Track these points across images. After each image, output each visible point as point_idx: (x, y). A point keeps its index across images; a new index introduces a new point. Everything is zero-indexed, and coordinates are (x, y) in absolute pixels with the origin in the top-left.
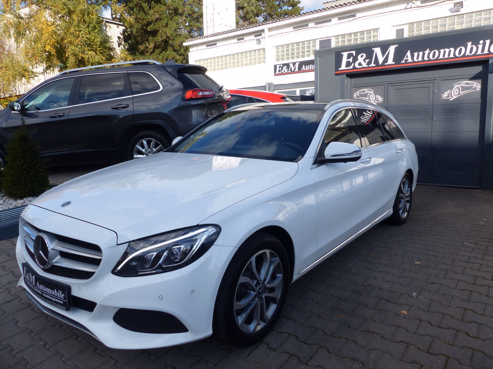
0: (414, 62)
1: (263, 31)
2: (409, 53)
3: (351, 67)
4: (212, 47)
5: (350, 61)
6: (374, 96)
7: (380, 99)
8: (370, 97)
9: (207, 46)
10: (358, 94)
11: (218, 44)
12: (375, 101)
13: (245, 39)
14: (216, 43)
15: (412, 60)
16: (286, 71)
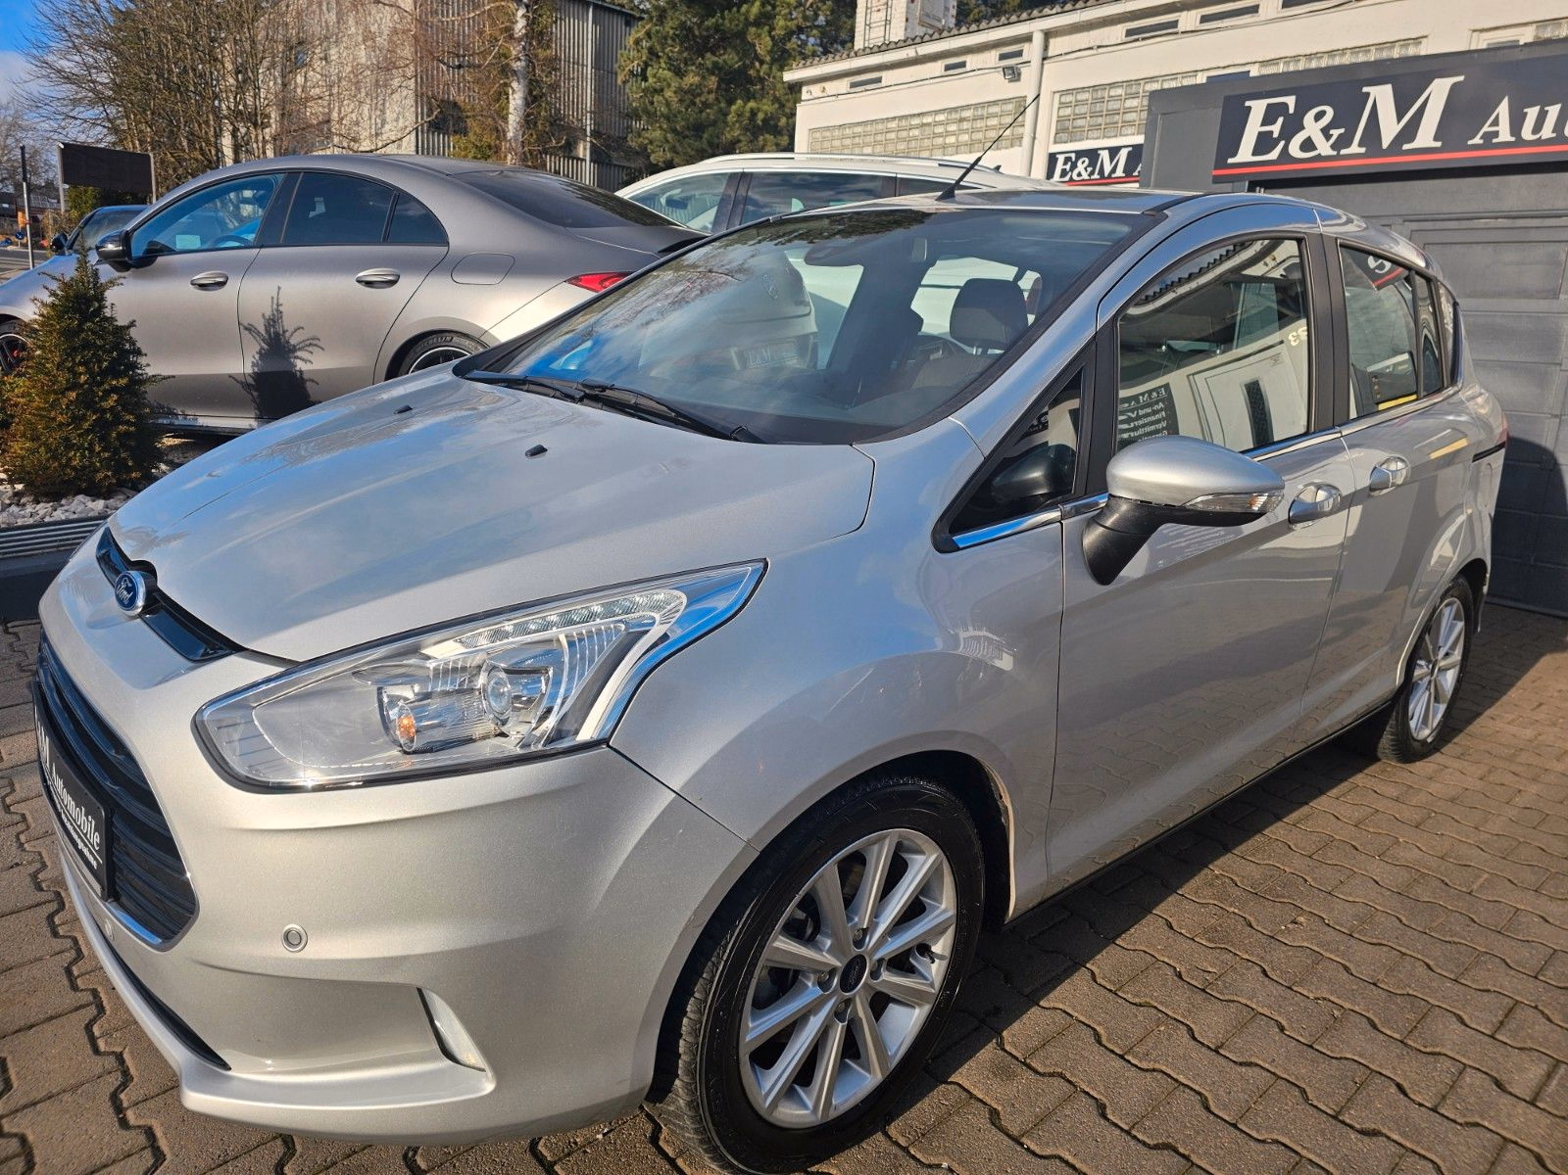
0: (1520, 142)
1: (1028, 38)
2: (1503, 109)
3: (1274, 155)
4: (868, 87)
5: (1272, 132)
9: (853, 85)
11: (888, 77)
13: (968, 64)
14: (881, 78)
15: (1512, 135)
16: (1085, 176)
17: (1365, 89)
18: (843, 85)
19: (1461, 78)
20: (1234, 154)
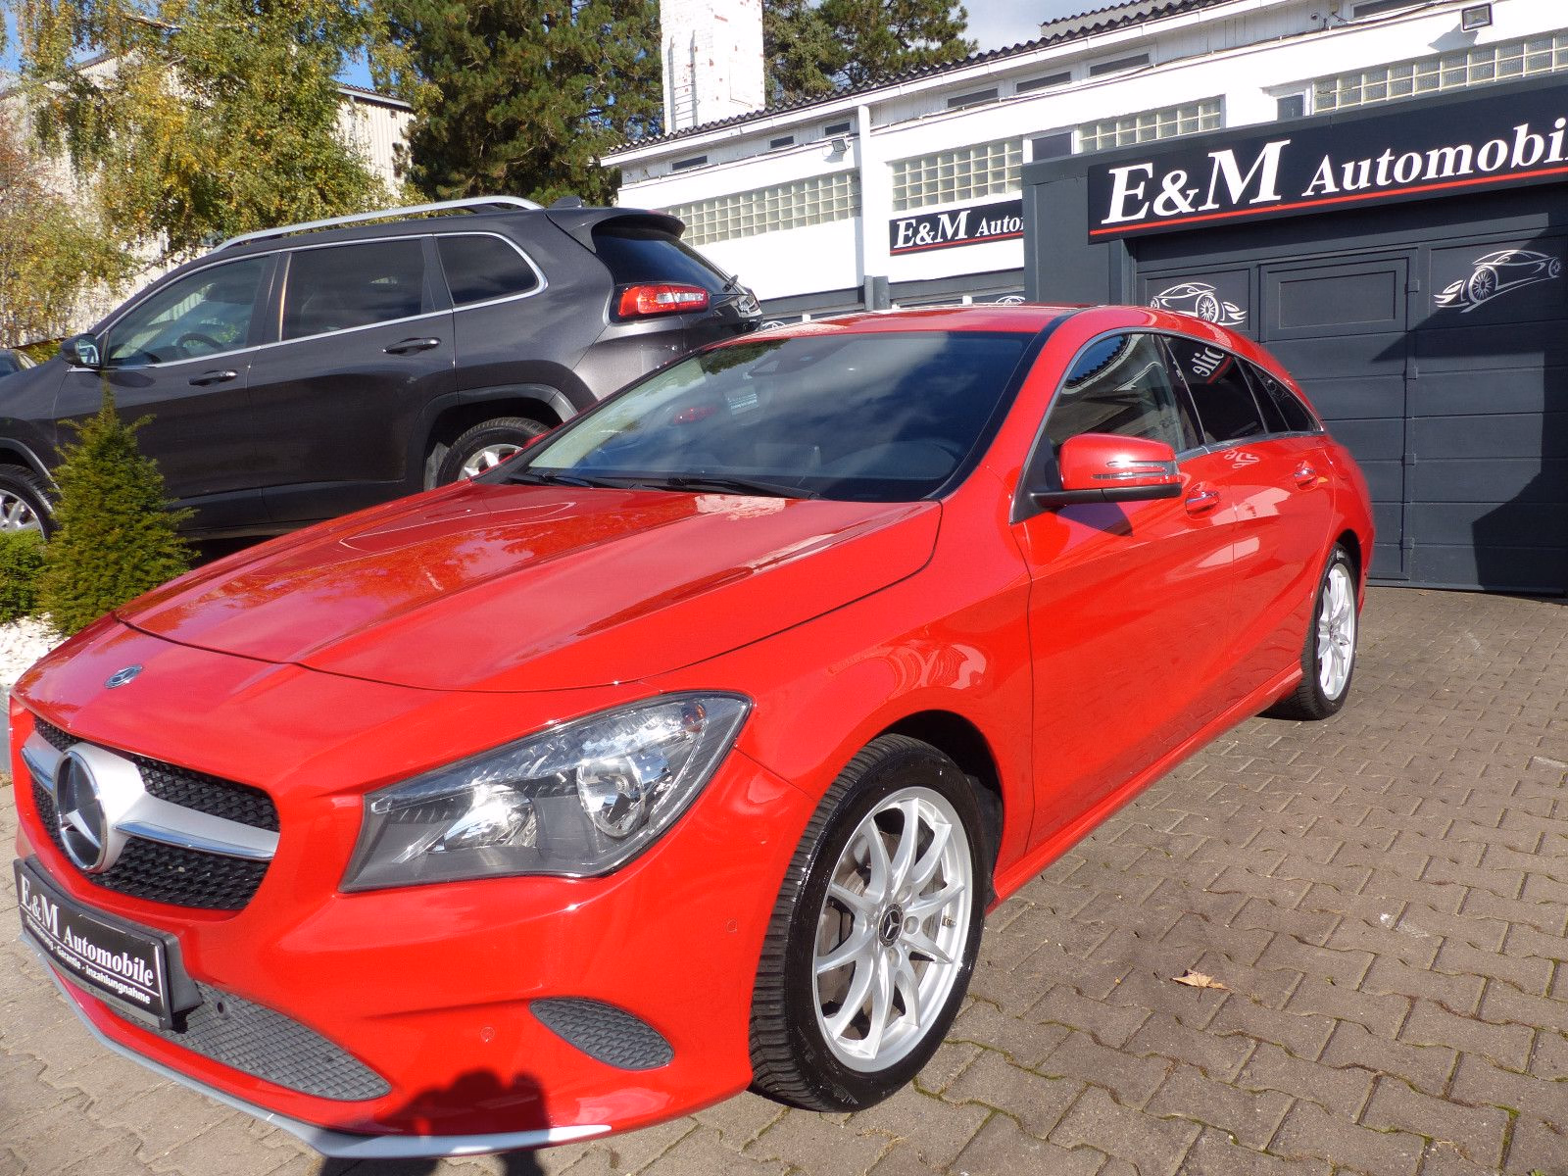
0: (1343, 192)
1: (853, 112)
2: (1326, 166)
3: (1141, 215)
4: (694, 168)
5: (1136, 195)
6: (1217, 307)
7: (1236, 314)
8: (1204, 310)
9: (677, 166)
10: (1163, 302)
11: (711, 159)
13: (795, 140)
14: (706, 157)
15: (1336, 186)
16: (929, 240)
17: (1210, 155)
18: (667, 167)
19: (1288, 142)
20: (1107, 216)
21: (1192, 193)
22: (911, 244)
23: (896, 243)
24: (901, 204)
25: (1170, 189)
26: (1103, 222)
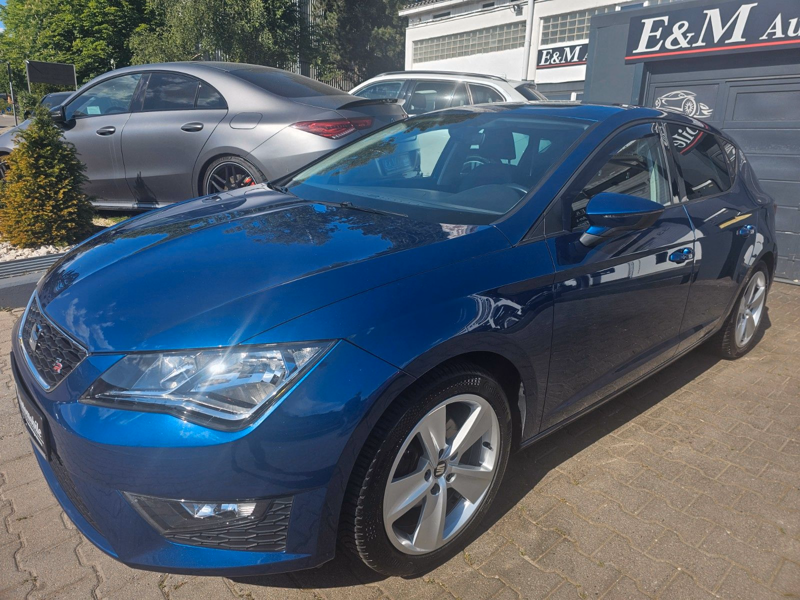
0: (787, 38)
3: (657, 48)
4: (443, 18)
5: (656, 36)
6: (695, 106)
7: (706, 111)
8: (687, 107)
9: (435, 17)
10: (663, 101)
11: (453, 12)
12: (693, 115)
13: (495, 4)
14: (449, 12)
15: (783, 34)
16: (557, 61)
17: (705, 12)
18: (431, 17)
19: (756, 4)
20: (636, 49)
21: (690, 35)
22: (548, 63)
23: (540, 63)
24: (544, 42)
25: (677, 33)
26: (634, 52)
